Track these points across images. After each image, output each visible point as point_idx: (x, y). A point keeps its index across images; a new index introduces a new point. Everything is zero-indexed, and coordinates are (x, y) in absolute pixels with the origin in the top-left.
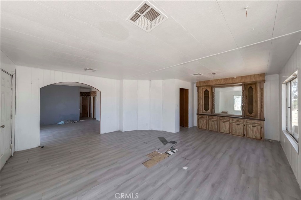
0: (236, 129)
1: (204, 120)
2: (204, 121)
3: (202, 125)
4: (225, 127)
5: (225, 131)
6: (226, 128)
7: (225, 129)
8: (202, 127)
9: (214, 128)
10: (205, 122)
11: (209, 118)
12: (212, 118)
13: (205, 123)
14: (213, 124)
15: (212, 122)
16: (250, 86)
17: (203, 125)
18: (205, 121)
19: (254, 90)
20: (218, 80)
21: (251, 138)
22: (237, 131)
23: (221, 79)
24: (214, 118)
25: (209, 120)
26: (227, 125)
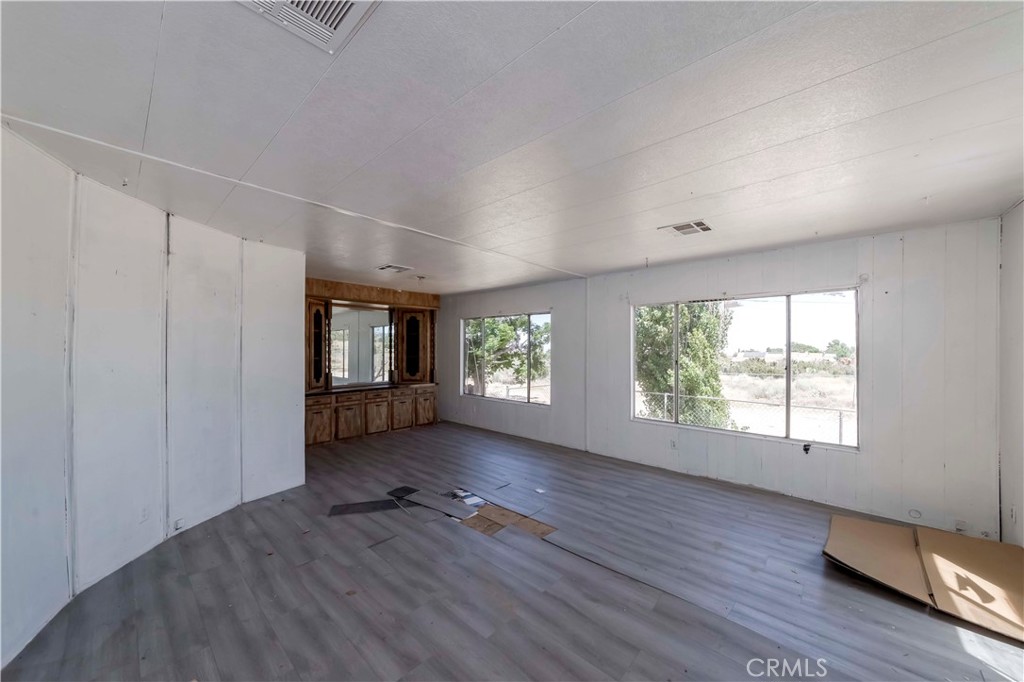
0: (399, 415)
1: (324, 411)
2: (322, 417)
3: (318, 429)
4: (379, 417)
5: (378, 427)
6: (381, 419)
7: (378, 421)
8: (315, 437)
9: (352, 428)
10: (325, 417)
11: (337, 402)
12: (349, 399)
13: (328, 421)
14: (349, 419)
15: (348, 412)
16: (413, 315)
17: (321, 428)
18: (327, 413)
19: (421, 325)
20: (364, 287)
21: (424, 425)
22: (402, 419)
23: (372, 288)
24: (354, 398)
25: (340, 409)
26: (384, 409)
